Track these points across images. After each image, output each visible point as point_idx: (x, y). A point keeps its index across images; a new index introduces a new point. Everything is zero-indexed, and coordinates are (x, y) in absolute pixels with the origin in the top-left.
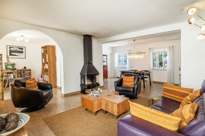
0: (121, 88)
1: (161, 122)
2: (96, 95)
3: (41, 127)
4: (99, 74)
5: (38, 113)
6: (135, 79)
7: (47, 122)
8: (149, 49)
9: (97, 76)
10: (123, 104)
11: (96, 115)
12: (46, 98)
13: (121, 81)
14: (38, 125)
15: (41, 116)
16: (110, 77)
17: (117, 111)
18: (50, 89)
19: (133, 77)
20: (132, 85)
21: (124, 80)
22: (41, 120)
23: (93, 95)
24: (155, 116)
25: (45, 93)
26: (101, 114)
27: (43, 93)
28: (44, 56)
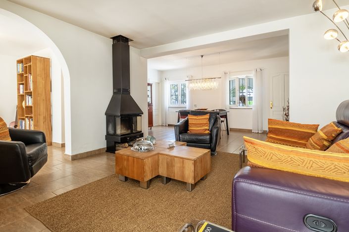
0: (186, 137)
1: (326, 169)
2: (146, 148)
3: (22, 226)
4: (143, 114)
5: (12, 197)
6: (210, 119)
7: (36, 215)
8: (224, 73)
9: (138, 118)
10: (201, 161)
11: (148, 187)
12: (32, 160)
13: (186, 123)
14: (13, 224)
15: (20, 203)
16: (157, 124)
17: (192, 174)
18: (42, 143)
19: (207, 116)
20: (206, 130)
21: (190, 122)
22: (21, 210)
23: (141, 149)
24: (311, 159)
25: (30, 151)
26: (158, 184)
27: (26, 150)
28: (22, 79)
